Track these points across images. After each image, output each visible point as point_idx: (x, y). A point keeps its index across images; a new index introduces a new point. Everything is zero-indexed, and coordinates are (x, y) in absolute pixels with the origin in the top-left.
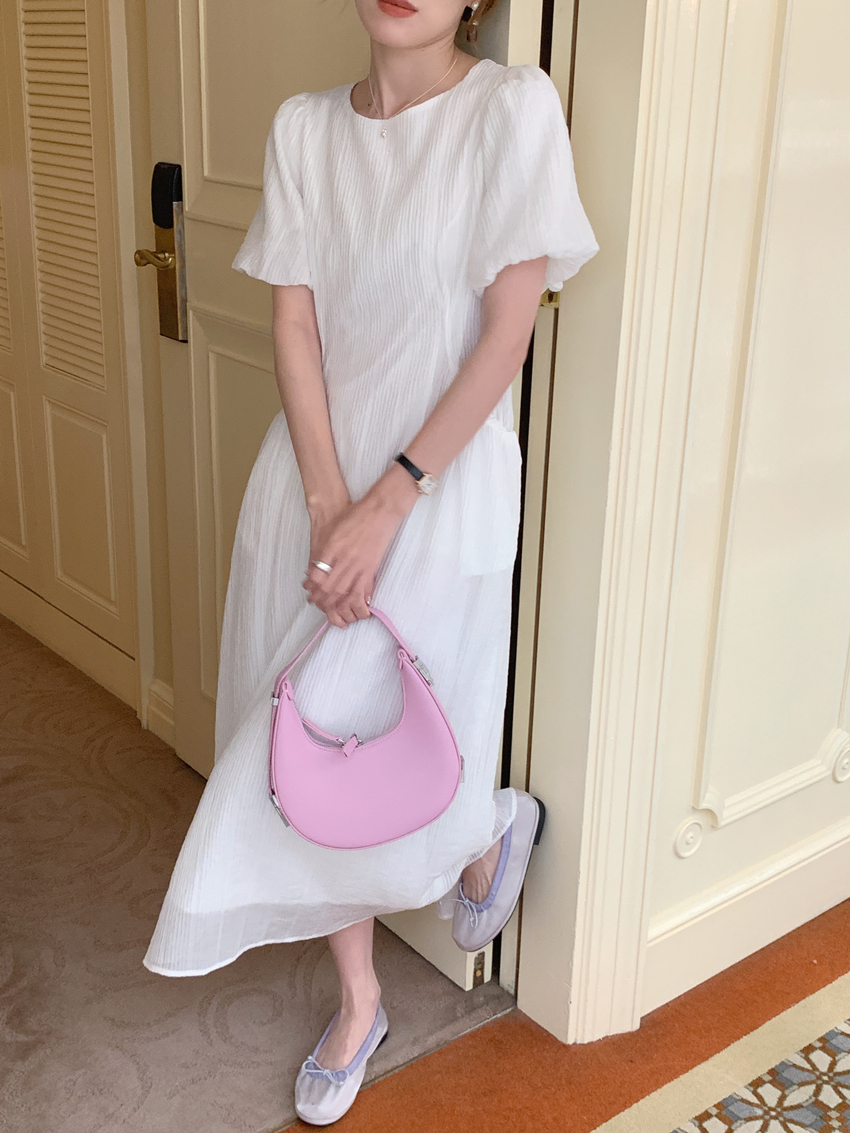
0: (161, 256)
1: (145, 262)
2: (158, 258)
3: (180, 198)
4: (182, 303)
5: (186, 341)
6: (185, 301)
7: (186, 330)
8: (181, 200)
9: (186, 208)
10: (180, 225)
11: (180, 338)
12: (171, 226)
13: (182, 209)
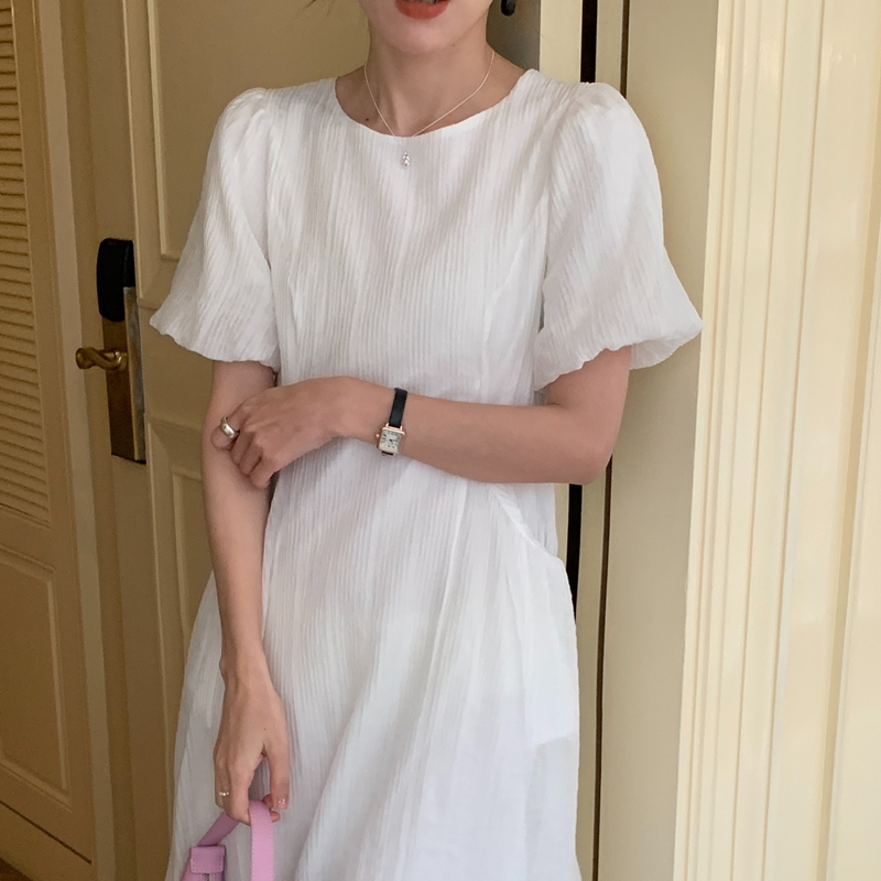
0: (110, 355)
1: (89, 363)
2: (106, 358)
3: (132, 282)
4: (137, 416)
5: (143, 462)
6: (141, 411)
7: (143, 449)
8: (134, 285)
9: (141, 294)
10: (133, 316)
11: (136, 458)
12: (121, 317)
13: (134, 295)
